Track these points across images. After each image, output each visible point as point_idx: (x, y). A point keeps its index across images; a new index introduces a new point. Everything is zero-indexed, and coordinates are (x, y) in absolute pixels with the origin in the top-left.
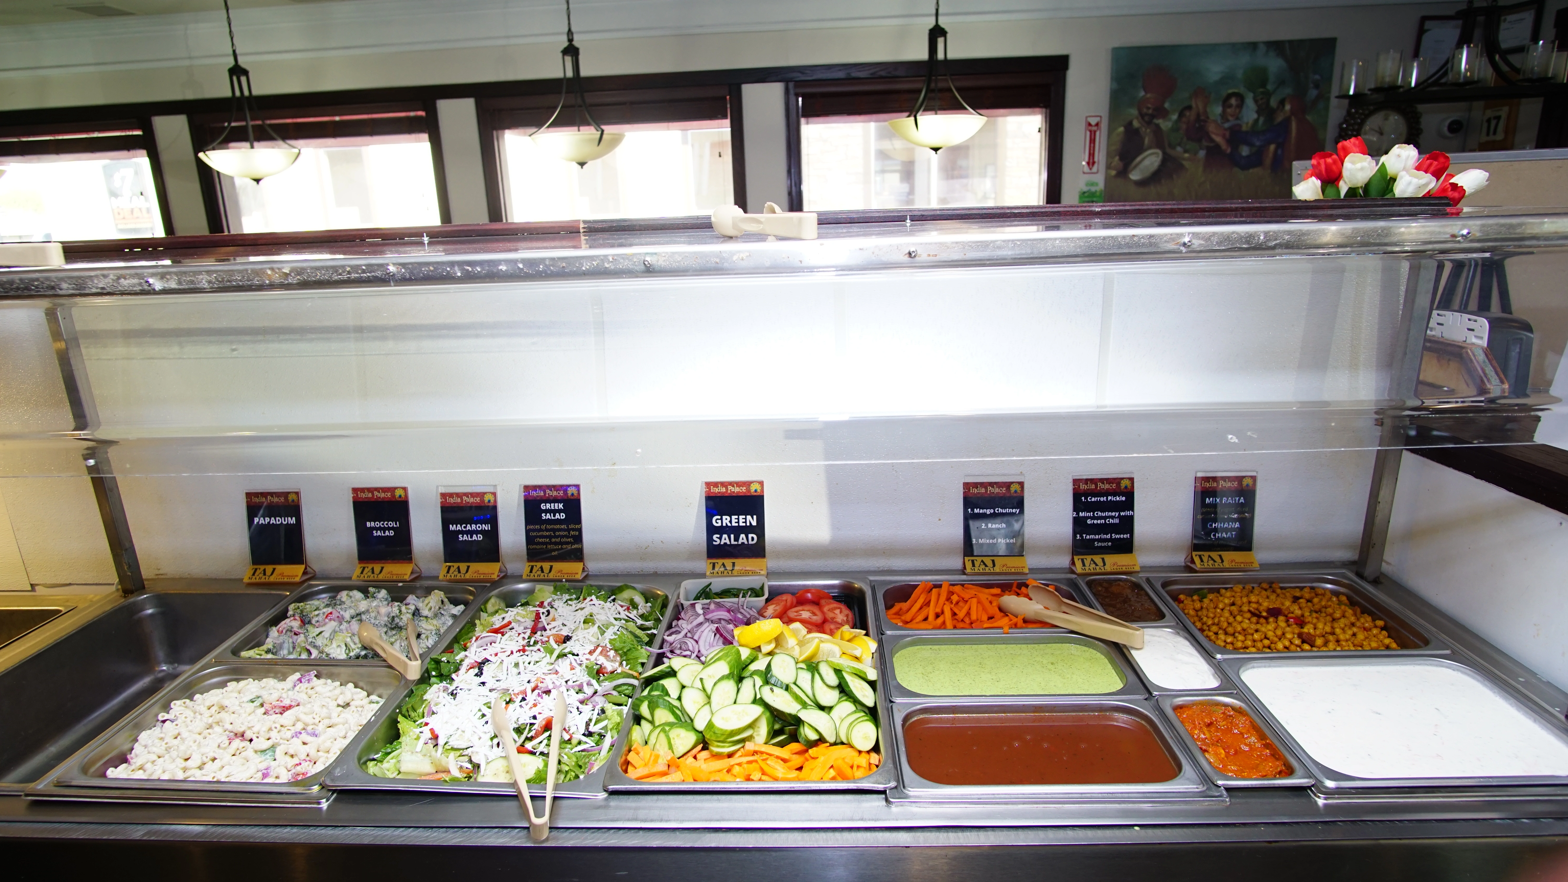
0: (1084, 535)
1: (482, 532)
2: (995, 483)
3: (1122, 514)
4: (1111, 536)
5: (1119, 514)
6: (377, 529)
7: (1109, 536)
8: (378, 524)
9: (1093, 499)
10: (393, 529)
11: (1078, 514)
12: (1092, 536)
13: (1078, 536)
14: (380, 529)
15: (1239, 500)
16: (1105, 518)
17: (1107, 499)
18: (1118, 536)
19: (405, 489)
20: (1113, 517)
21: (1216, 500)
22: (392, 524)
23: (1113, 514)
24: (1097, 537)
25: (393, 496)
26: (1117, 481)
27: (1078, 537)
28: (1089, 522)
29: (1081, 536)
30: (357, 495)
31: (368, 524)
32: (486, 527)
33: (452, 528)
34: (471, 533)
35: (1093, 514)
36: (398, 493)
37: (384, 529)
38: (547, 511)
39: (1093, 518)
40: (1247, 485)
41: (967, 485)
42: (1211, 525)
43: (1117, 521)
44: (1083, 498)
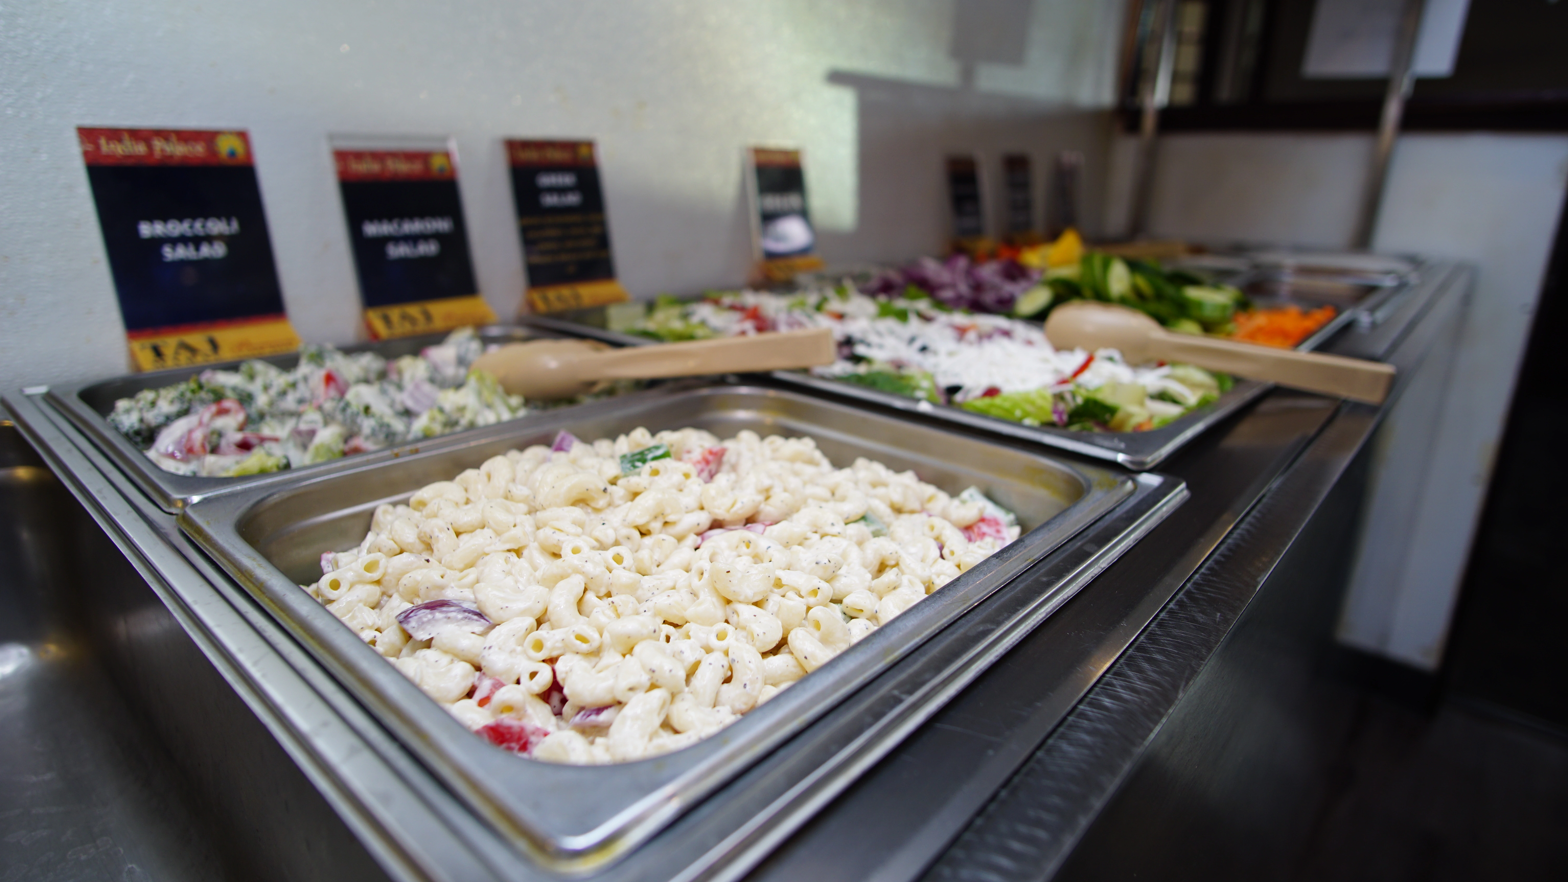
1: (437, 236)
6: (174, 241)
8: (175, 228)
10: (221, 237)
14: (183, 240)
19: (243, 136)
22: (217, 227)
25: (212, 150)
30: (98, 147)
31: (146, 230)
32: (443, 225)
33: (371, 229)
34: (414, 239)
36: (225, 146)
37: (197, 241)
38: (552, 190)
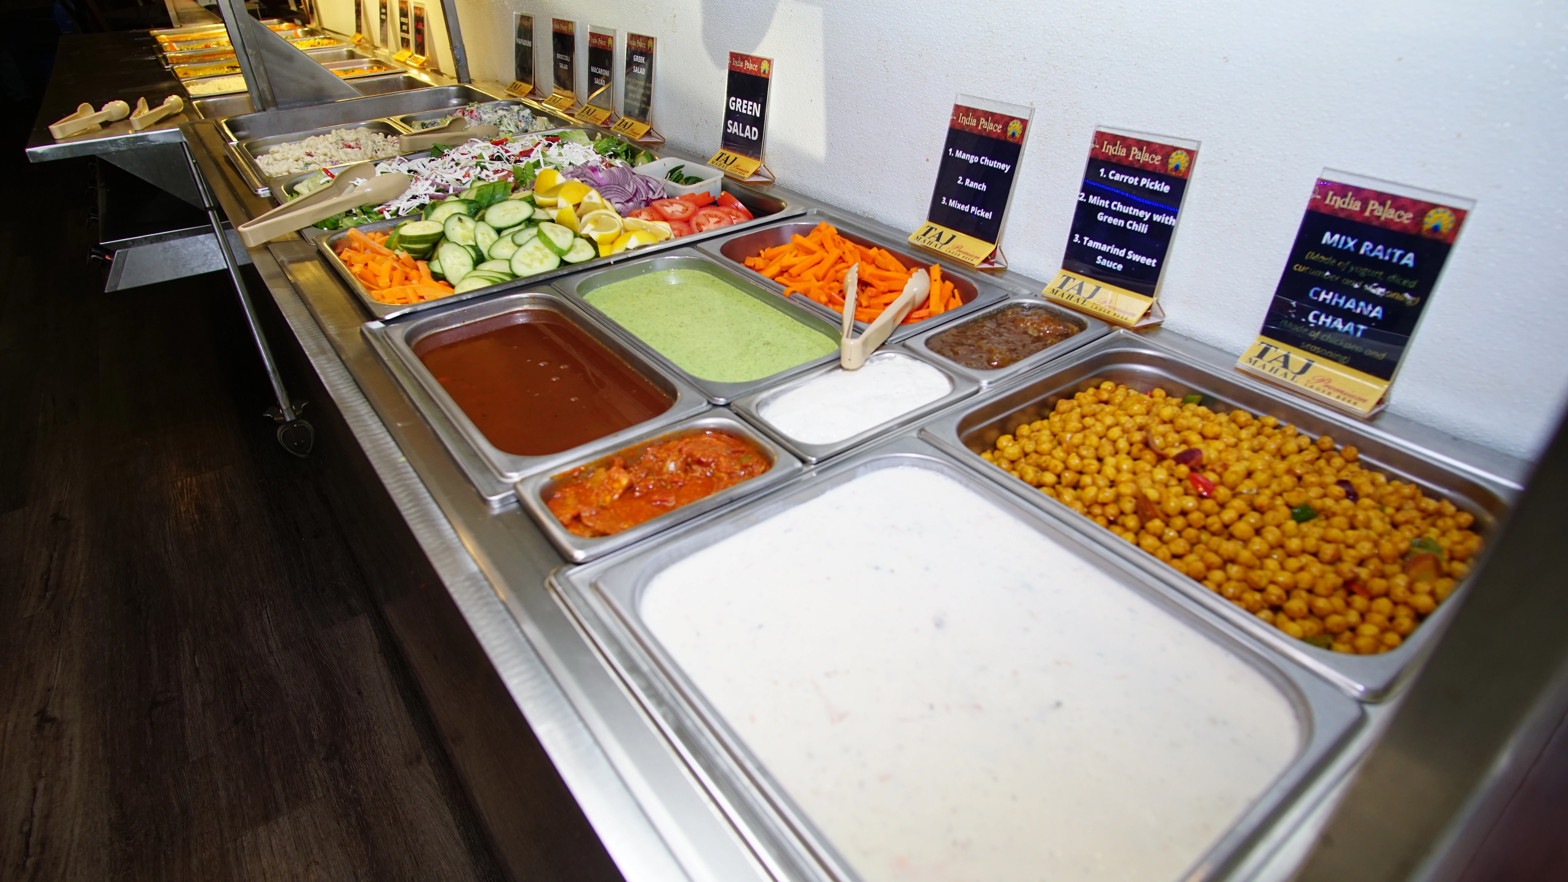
0: (1086, 239)
2: (992, 114)
3: (1157, 218)
4: (1126, 254)
5: (1151, 217)
7: (1121, 253)
9: (1118, 177)
11: (1087, 197)
12: (1097, 245)
13: (1077, 236)
15: (1401, 257)
16: (1126, 217)
17: (1139, 182)
18: (1136, 258)
20: (1139, 220)
21: (1346, 243)
23: (1141, 214)
24: (1105, 248)
26: (1167, 151)
27: (1076, 239)
28: (1101, 217)
29: (1081, 239)
35: (1110, 205)
39: (1108, 212)
40: (1436, 229)
41: (959, 110)
42: (1317, 294)
43: (1143, 229)
44: (1102, 170)
